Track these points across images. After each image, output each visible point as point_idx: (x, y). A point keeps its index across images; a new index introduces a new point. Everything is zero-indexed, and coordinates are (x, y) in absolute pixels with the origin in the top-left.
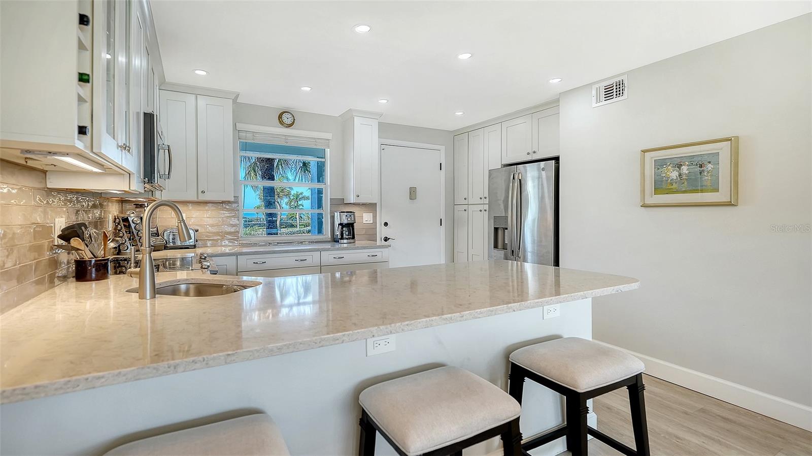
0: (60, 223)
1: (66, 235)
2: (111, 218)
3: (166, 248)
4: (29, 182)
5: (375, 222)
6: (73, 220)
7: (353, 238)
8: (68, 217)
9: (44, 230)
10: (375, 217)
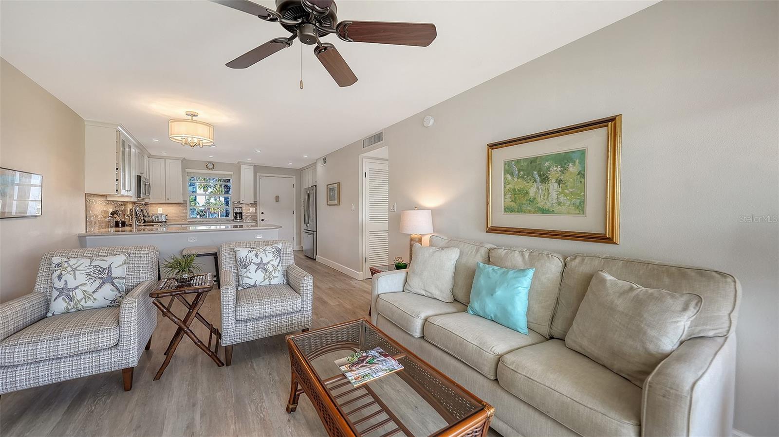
0: (111, 210)
1: (113, 213)
2: (128, 209)
3: (153, 222)
4: (103, 199)
5: (256, 212)
6: (115, 209)
7: (242, 219)
8: (113, 209)
9: (106, 212)
10: (256, 210)
